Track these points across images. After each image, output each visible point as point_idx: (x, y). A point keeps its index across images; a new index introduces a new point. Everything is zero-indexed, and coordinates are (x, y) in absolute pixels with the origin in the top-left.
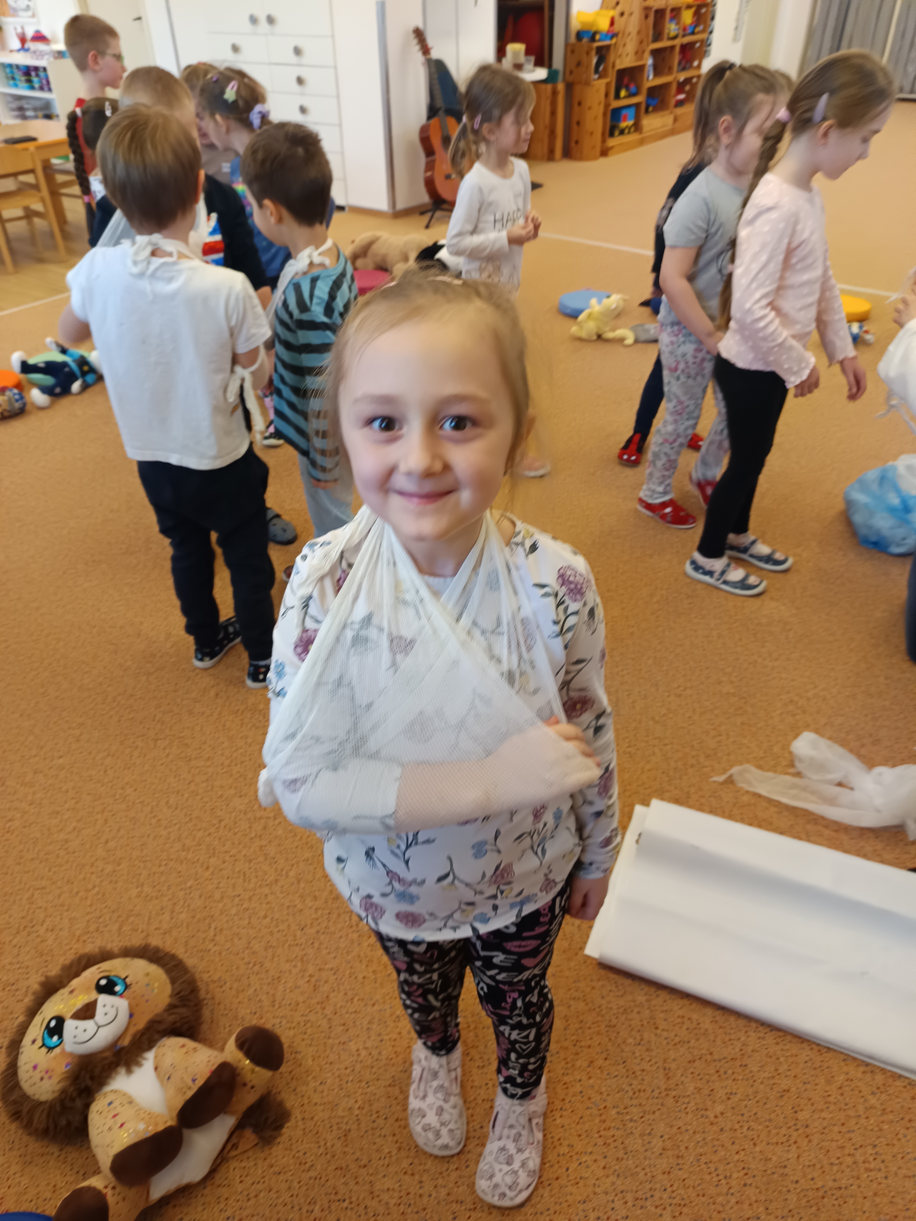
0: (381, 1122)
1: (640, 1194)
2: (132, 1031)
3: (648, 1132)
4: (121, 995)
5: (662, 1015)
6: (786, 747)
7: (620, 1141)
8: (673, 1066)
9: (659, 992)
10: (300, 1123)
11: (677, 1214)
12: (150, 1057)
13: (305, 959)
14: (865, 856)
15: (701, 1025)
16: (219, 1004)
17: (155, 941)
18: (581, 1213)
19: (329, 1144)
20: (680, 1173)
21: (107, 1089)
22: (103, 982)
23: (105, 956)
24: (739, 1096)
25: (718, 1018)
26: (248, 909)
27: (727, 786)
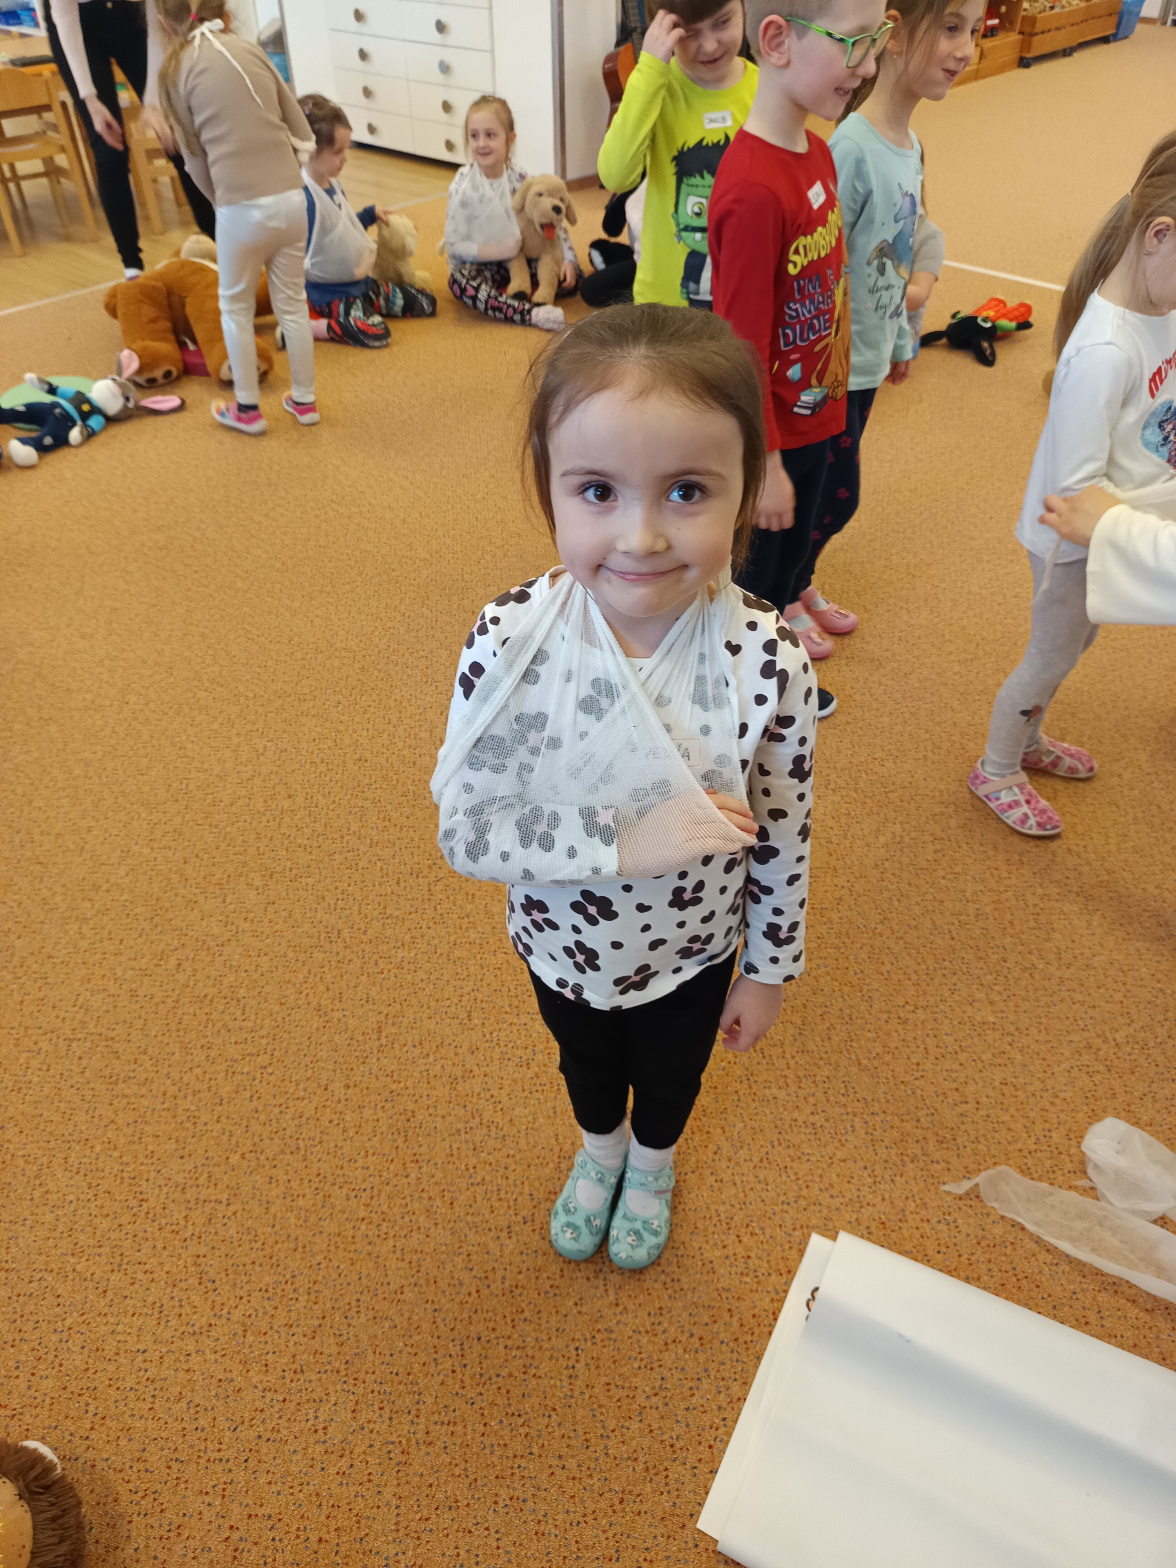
6: (1075, 1139)
27: (969, 1202)
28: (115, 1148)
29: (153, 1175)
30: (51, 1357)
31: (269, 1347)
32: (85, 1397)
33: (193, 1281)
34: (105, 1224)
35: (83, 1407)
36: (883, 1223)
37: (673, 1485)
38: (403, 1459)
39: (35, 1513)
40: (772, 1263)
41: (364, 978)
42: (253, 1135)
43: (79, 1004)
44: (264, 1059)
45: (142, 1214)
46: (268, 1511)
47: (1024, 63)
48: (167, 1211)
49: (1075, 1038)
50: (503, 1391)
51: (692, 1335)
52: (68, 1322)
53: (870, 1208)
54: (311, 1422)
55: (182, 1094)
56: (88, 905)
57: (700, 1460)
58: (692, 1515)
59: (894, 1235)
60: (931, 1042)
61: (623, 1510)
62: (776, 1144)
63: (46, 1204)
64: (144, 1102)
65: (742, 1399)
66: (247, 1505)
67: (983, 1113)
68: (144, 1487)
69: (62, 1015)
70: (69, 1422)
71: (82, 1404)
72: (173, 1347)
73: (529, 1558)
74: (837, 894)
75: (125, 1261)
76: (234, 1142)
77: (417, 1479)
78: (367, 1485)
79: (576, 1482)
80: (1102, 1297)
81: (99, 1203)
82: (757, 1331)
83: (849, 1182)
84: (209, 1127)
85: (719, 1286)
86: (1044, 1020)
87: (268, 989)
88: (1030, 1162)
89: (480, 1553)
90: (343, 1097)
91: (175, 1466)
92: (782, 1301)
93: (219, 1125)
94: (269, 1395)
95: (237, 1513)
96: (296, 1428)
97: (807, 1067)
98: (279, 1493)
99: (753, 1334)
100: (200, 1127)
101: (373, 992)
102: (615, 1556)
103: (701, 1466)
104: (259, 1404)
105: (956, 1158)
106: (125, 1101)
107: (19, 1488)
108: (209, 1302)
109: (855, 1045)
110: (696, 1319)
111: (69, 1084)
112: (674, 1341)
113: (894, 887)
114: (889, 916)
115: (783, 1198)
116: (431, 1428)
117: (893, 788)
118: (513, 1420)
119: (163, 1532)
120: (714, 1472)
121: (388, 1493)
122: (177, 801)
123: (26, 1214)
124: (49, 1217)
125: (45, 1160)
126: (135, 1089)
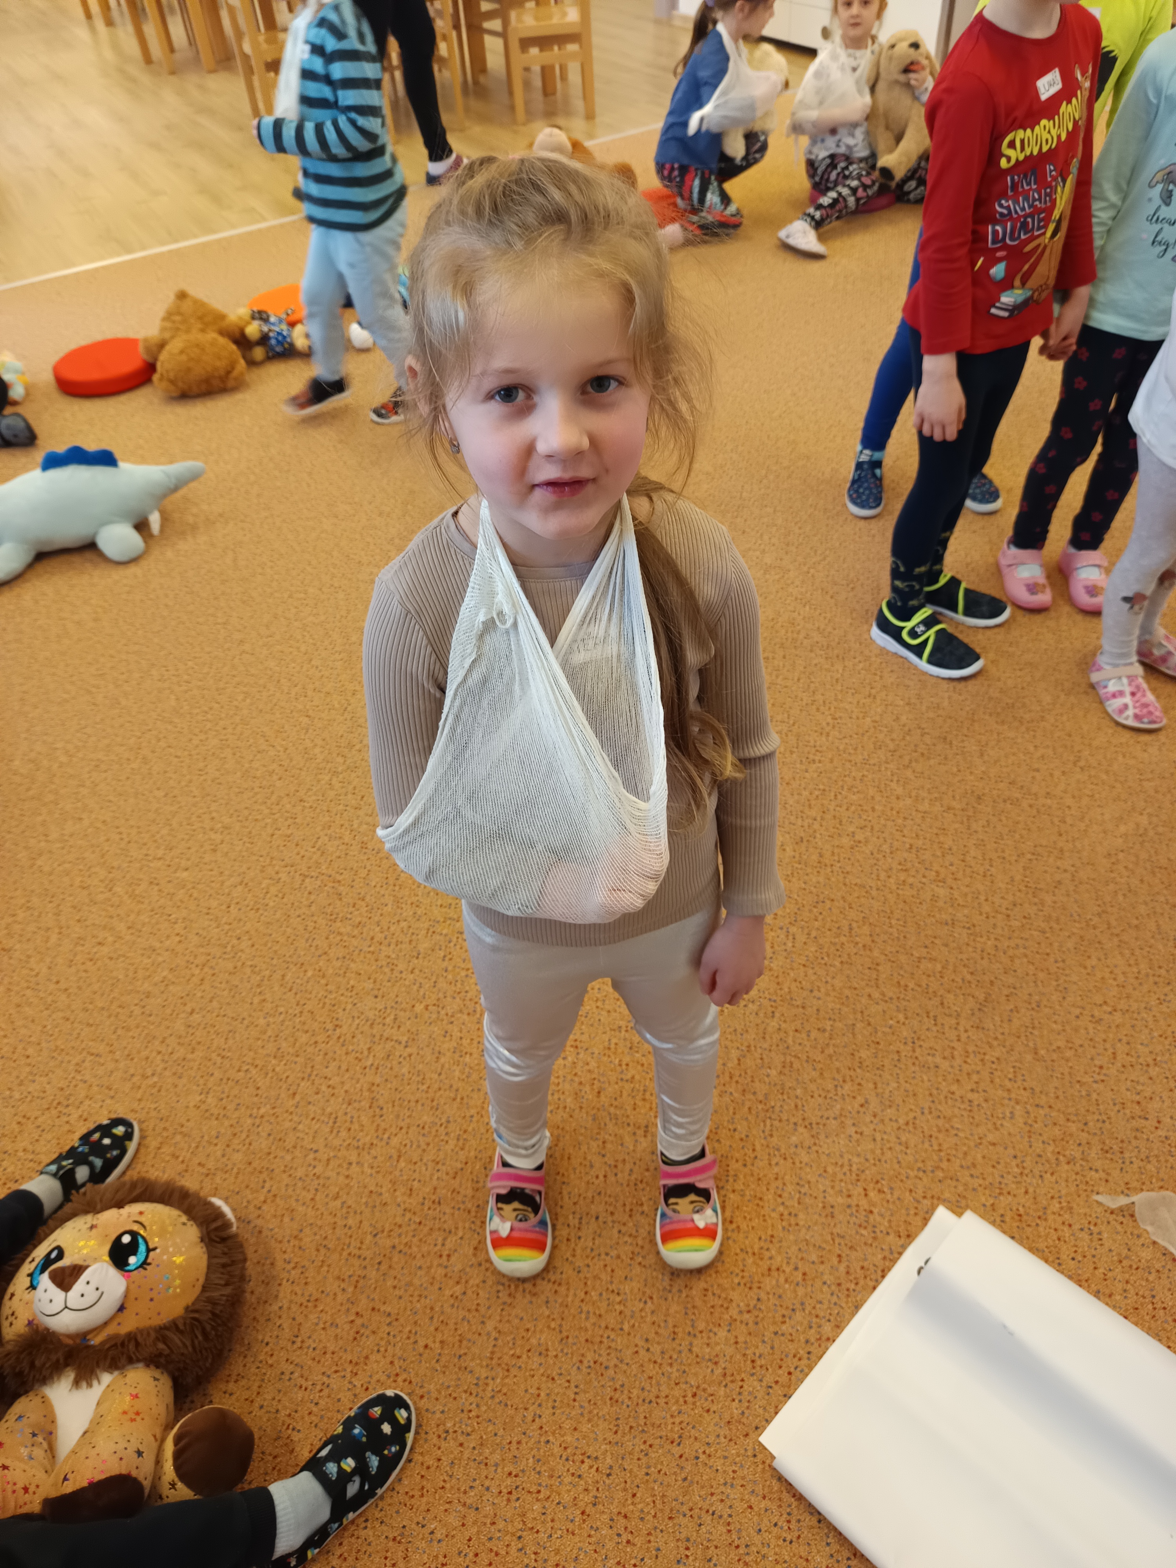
27: (1121, 1219)
28: (324, 976)
29: (349, 1006)
30: (244, 1136)
31: (416, 1175)
32: (264, 1175)
34: (304, 1038)
35: (261, 1184)
36: (1020, 1215)
37: (745, 1396)
38: (509, 1301)
39: (210, 1257)
40: (894, 1224)
42: (439, 990)
43: (317, 846)
45: (335, 1037)
46: (389, 1309)
48: (355, 1040)
50: (609, 1269)
51: (796, 1269)
52: (262, 1111)
53: (1010, 1198)
54: (439, 1247)
55: (387, 942)
56: (340, 760)
57: (777, 1382)
58: (757, 1428)
59: (1029, 1230)
60: (1121, 1048)
61: (694, 1403)
62: (926, 1111)
63: (261, 1010)
64: (355, 942)
65: (831, 1340)
66: (373, 1299)
67: (1162, 1133)
68: (296, 1260)
69: (302, 853)
70: (248, 1192)
71: (261, 1180)
72: (340, 1154)
73: (599, 1418)
74: (1058, 877)
75: (315, 1073)
76: (421, 993)
77: (517, 1321)
78: (474, 1313)
79: (657, 1366)
81: (302, 1019)
82: (862, 1282)
83: (994, 1167)
84: (403, 975)
85: (835, 1231)
89: (558, 1399)
91: (323, 1251)
92: (894, 1261)
93: (411, 976)
94: (408, 1215)
95: (363, 1303)
96: (425, 1249)
97: (979, 1043)
98: (400, 1297)
99: (857, 1284)
100: (396, 974)
102: (677, 1441)
103: (776, 1387)
104: (399, 1220)
105: (1118, 1171)
106: (339, 938)
107: (202, 1232)
108: (375, 1124)
109: (1036, 1032)
110: (804, 1255)
111: (297, 913)
112: (778, 1269)
113: (1123, 881)
114: (1109, 909)
115: (920, 1165)
117: (1150, 776)
118: (612, 1297)
119: (303, 1300)
120: (787, 1396)
121: (490, 1325)
123: (245, 1014)
124: (262, 1022)
125: (267, 973)
126: (349, 928)
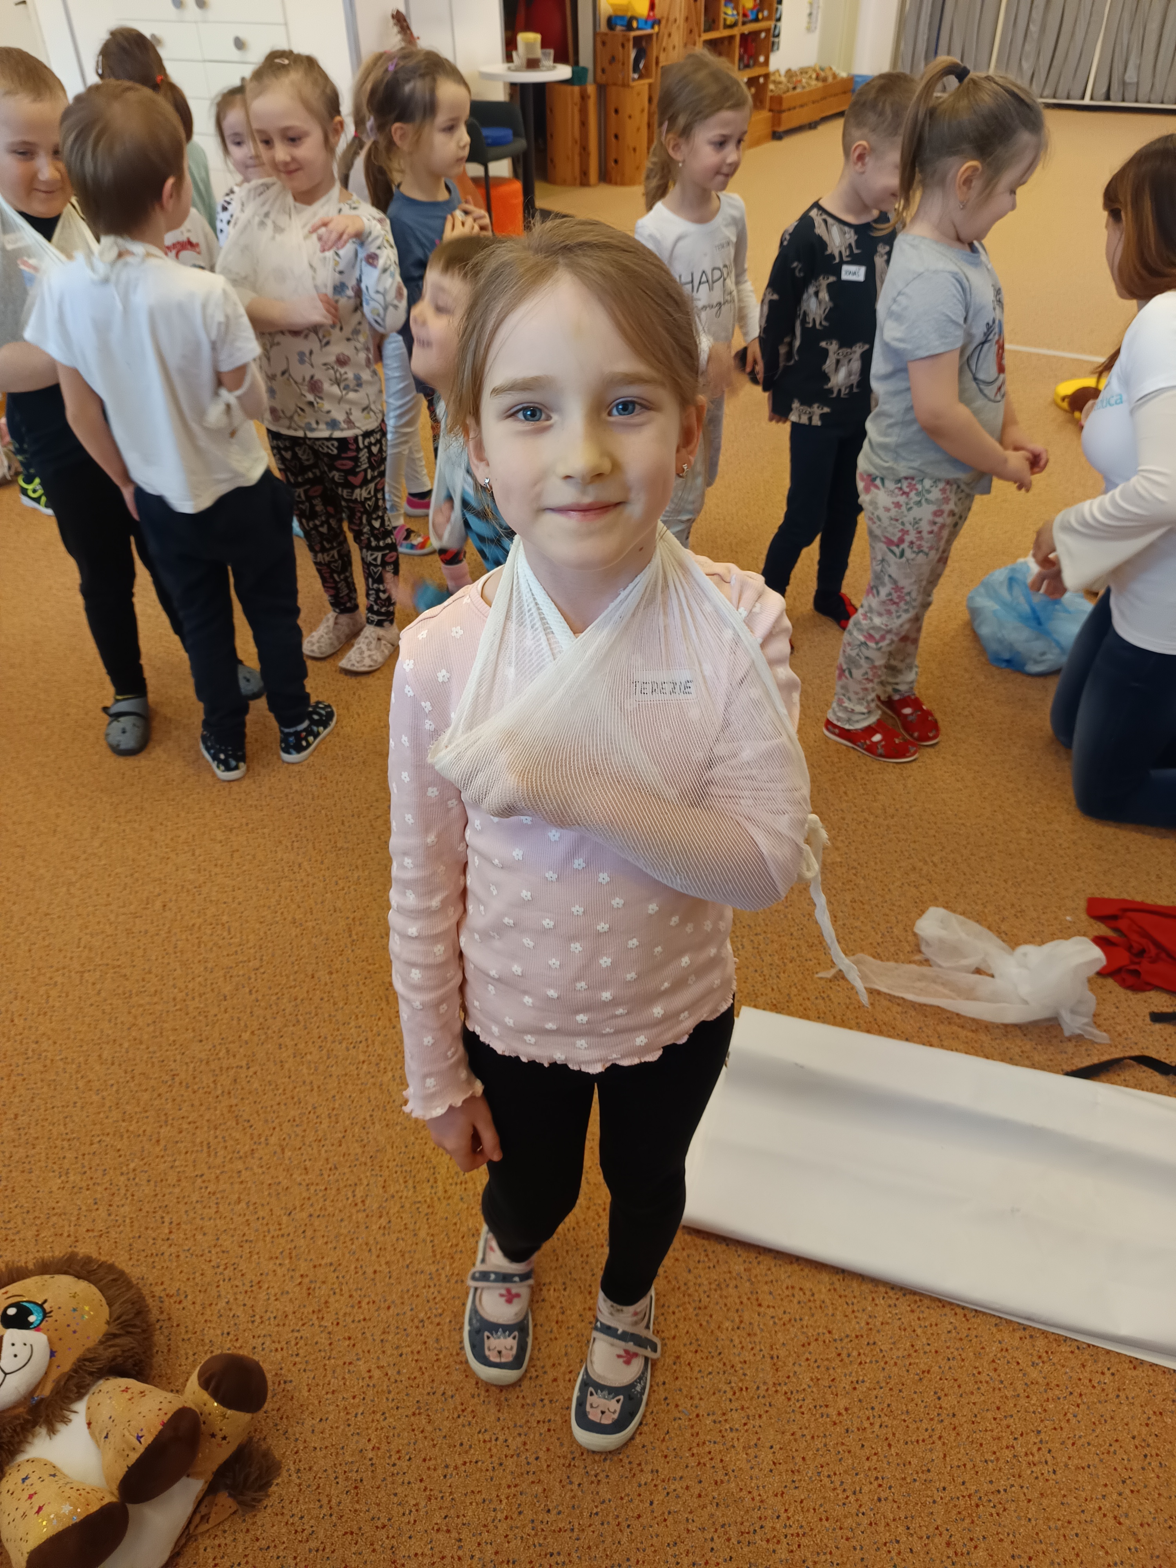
0: (404, 1464)
1: (746, 1527)
2: (55, 1374)
3: (752, 1443)
4: (37, 1328)
5: (766, 1288)
6: (909, 928)
7: (719, 1458)
8: (782, 1353)
9: (761, 1258)
10: (294, 1476)
11: (795, 1547)
12: (81, 1407)
13: (294, 1254)
14: (1012, 1061)
15: (816, 1296)
16: (178, 1325)
17: (84, 1249)
18: (671, 1560)
19: (334, 1501)
20: (796, 1492)
21: (21, 1458)
22: (12, 1311)
23: (16, 1275)
24: (867, 1385)
25: (837, 1285)
26: (214, 1193)
27: (837, 982)
28: (141, 1043)
29: (178, 1057)
30: (123, 1191)
31: (304, 1157)
32: (160, 1212)
33: (231, 1123)
34: (146, 1096)
36: (775, 1005)
38: (430, 1210)
41: (329, 895)
42: (258, 1017)
43: (82, 944)
44: (256, 963)
45: (177, 1084)
46: (329, 1261)
47: (777, 136)
48: (197, 1080)
49: (903, 864)
52: (132, 1166)
54: (351, 1199)
55: (190, 997)
56: (72, 872)
63: (90, 1090)
64: (159, 1007)
66: (311, 1260)
68: (223, 1262)
69: (69, 955)
70: (150, 1232)
72: (226, 1169)
75: (170, 1118)
76: (242, 1023)
78: (405, 1231)
80: (941, 1028)
81: (136, 1082)
84: (219, 1017)
86: (879, 855)
87: (246, 913)
88: (879, 950)
90: (328, 981)
91: (246, 1246)
93: (227, 1015)
94: (312, 1188)
95: (304, 1266)
96: (339, 1205)
98: (335, 1248)
100: (211, 1018)
101: (339, 904)
104: (305, 1195)
106: (141, 1009)
108: (248, 1134)
111: (89, 1003)
116: (448, 1188)
119: (247, 1288)
121: (422, 1234)
122: (133, 785)
123: (75, 1099)
124: (95, 1098)
125: (82, 1059)
126: (147, 999)
